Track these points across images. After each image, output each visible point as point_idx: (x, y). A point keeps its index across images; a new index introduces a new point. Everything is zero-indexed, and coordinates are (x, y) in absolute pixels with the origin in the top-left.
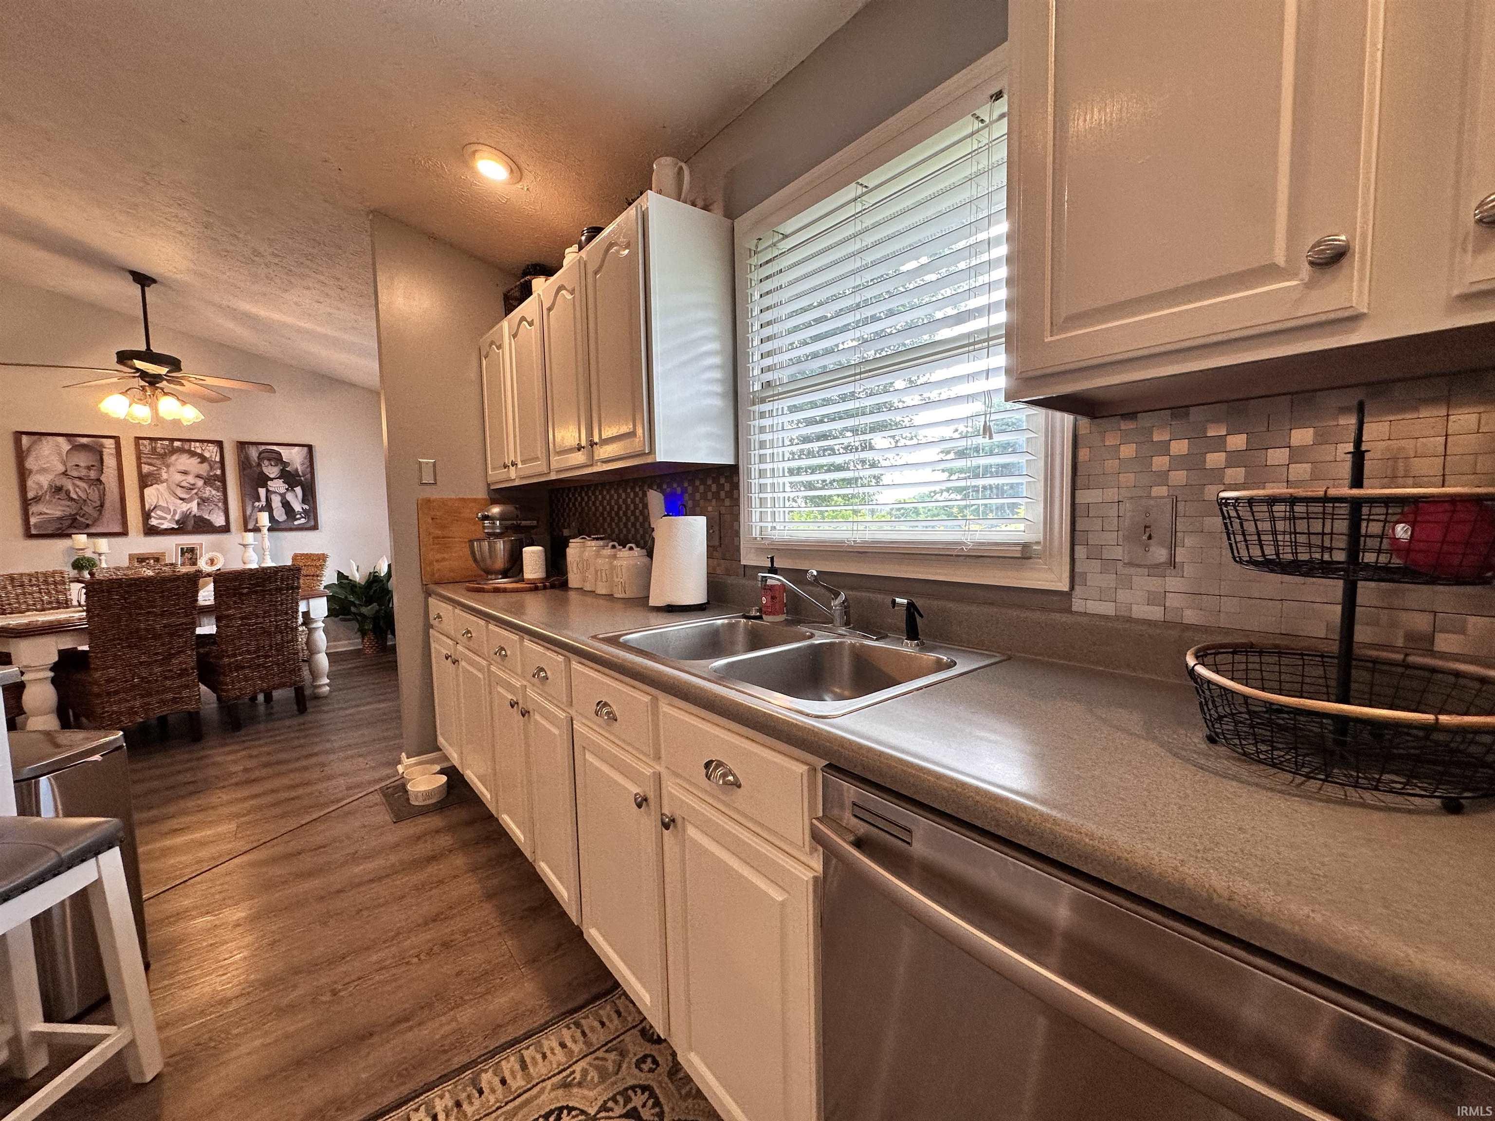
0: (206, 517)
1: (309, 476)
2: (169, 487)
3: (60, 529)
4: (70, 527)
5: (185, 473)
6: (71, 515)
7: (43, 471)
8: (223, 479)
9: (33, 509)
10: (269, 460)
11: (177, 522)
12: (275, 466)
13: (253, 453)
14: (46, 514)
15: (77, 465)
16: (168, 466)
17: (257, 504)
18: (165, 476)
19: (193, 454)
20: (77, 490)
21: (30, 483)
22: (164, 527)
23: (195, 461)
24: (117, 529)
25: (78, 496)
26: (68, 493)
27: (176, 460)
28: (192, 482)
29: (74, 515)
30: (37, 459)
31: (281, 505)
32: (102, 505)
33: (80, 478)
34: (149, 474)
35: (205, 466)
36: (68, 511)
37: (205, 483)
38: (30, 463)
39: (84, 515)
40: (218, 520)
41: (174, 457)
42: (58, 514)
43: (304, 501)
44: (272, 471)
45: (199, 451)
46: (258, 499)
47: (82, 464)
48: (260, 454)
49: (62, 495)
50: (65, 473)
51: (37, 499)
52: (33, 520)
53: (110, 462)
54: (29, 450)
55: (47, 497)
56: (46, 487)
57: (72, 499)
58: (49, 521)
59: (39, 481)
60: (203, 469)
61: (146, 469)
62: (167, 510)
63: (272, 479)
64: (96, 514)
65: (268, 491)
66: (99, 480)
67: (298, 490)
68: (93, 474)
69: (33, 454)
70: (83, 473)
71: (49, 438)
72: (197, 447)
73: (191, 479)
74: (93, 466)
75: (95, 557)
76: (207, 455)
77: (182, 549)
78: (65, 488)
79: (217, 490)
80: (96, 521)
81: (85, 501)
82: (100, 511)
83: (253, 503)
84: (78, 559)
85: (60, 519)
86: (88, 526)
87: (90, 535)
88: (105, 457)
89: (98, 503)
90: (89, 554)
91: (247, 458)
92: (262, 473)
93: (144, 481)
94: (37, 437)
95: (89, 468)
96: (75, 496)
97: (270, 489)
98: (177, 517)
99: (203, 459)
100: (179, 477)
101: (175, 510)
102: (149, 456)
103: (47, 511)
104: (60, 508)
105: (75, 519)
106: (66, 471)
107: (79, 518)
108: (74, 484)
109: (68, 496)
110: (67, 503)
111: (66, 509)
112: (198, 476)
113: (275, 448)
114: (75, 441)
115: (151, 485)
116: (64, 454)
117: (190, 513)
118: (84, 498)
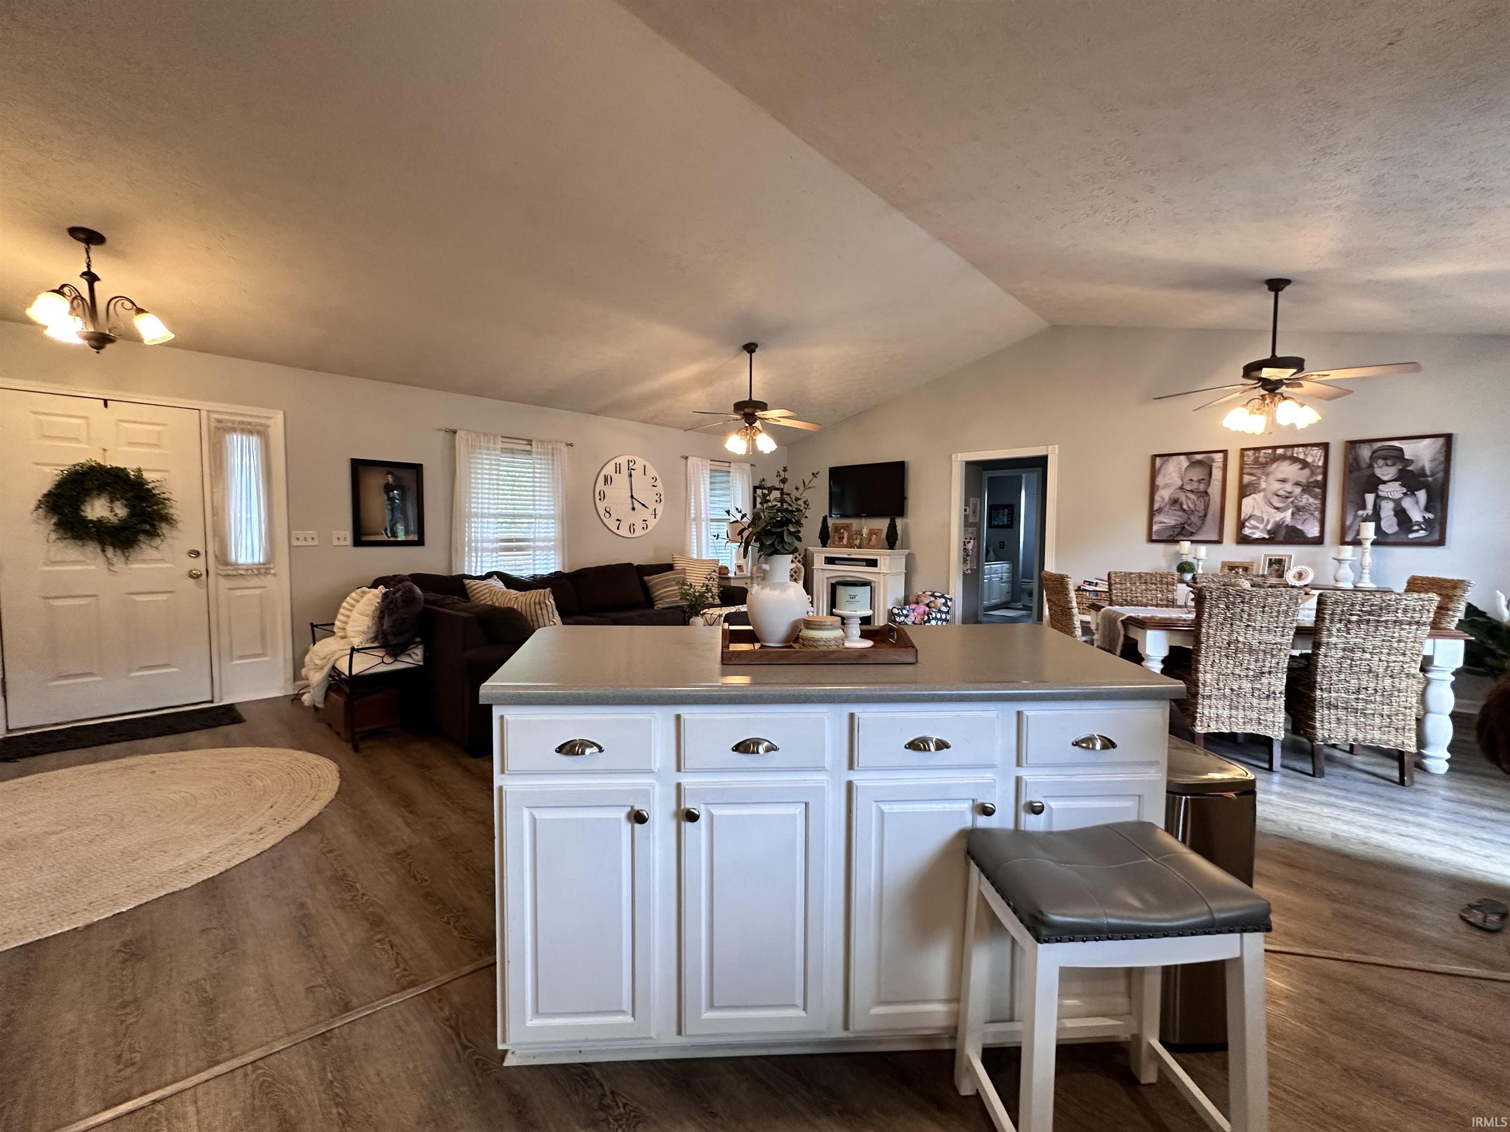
0: (1300, 527)
1: (1440, 475)
2: (1265, 497)
3: (1171, 536)
4: (1179, 534)
5: (1284, 481)
6: (1181, 524)
7: (1167, 486)
8: (1323, 485)
9: (1157, 519)
10: (1385, 458)
11: (1269, 532)
12: (1393, 465)
13: (1365, 453)
14: (1164, 523)
15: (1191, 480)
16: (1267, 475)
17: (1360, 513)
18: (1263, 485)
19: (1294, 460)
20: (1189, 502)
21: (1157, 498)
22: (1256, 536)
23: (1297, 466)
24: (1215, 538)
25: (1189, 507)
26: (1181, 505)
27: (1277, 468)
28: (1290, 490)
29: (1184, 524)
30: (1164, 476)
31: (1392, 513)
32: (1205, 515)
33: (1192, 491)
35: (1307, 472)
36: (1181, 520)
37: (1304, 491)
38: (1160, 481)
39: (1191, 524)
40: (1313, 531)
41: (1275, 465)
42: (1173, 523)
43: (1427, 509)
44: (1385, 472)
45: (1301, 456)
46: (1363, 507)
47: (1195, 479)
48: (1374, 452)
49: (1177, 507)
50: (1181, 488)
51: (1160, 510)
52: (1155, 528)
54: (1159, 469)
55: (1167, 509)
56: (1167, 499)
57: (1184, 510)
58: (1167, 528)
59: (1164, 494)
60: (1303, 476)
61: (1247, 479)
62: (1261, 519)
63: (1384, 482)
64: (1199, 523)
65: (1378, 497)
66: (1206, 492)
67: (1422, 495)
68: (1202, 487)
69: (1162, 472)
70: (1194, 486)
71: (1175, 457)
72: (1300, 453)
73: (1288, 487)
74: (1203, 479)
75: (1194, 562)
76: (1309, 459)
77: (1270, 560)
78: (1180, 500)
79: (1315, 497)
80: (1199, 528)
81: (1193, 511)
82: (1203, 520)
83: (1357, 511)
84: (1182, 563)
85: (1174, 527)
86: (1192, 534)
87: (1193, 542)
88: (1214, 471)
89: (1202, 514)
90: (1190, 559)
91: (1356, 459)
92: (1374, 475)
93: (1244, 491)
94: (1166, 458)
95: (1199, 481)
96: (1185, 507)
97: (1381, 494)
98: (1269, 527)
99: (1305, 464)
100: (1277, 486)
101: (1268, 520)
102: (1251, 466)
103: (1165, 520)
104: (1175, 518)
105: (1184, 528)
106: (1182, 485)
107: (1186, 526)
108: (1187, 496)
109: (1181, 507)
110: (1180, 513)
111: (1179, 519)
112: (1297, 484)
113: (1396, 444)
114: (1192, 458)
115: (1249, 495)
116: (1183, 470)
117: (1283, 523)
118: (1193, 509)
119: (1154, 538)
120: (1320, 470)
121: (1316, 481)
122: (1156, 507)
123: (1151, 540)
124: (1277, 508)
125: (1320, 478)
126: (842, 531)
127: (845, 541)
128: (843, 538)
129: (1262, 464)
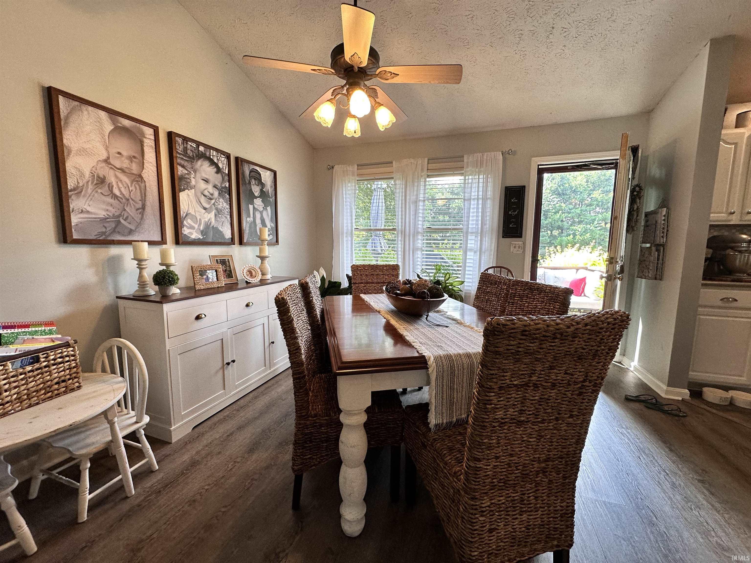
0: (220, 229)
2: (195, 194)
3: (102, 234)
4: (113, 232)
5: (206, 181)
6: (114, 216)
7: (82, 152)
8: (230, 192)
9: (74, 204)
10: (255, 179)
11: (202, 232)
12: (258, 185)
14: (88, 212)
15: (119, 153)
16: (195, 171)
17: (248, 219)
18: (193, 182)
19: (212, 161)
20: (120, 185)
21: (67, 168)
22: (193, 237)
23: (213, 169)
24: (158, 237)
25: (121, 193)
26: (110, 187)
27: (201, 165)
28: (211, 191)
29: (118, 216)
30: (77, 134)
31: (260, 220)
32: (143, 207)
33: (122, 170)
34: (183, 177)
36: (113, 211)
37: (219, 193)
38: (70, 140)
39: (127, 217)
40: (228, 234)
41: (199, 163)
42: (102, 214)
43: (272, 219)
44: (256, 189)
45: (215, 160)
46: (248, 215)
47: (125, 153)
48: (250, 172)
49: (104, 190)
50: (107, 161)
52: (74, 219)
54: (67, 118)
55: (89, 191)
56: (87, 174)
57: (115, 197)
58: (95, 221)
59: (81, 166)
60: (217, 179)
61: (177, 169)
62: (194, 218)
63: (256, 197)
64: (137, 217)
65: (254, 208)
66: (140, 176)
67: (269, 210)
68: (134, 168)
69: (73, 126)
70: (125, 164)
71: (90, 108)
73: (210, 188)
74: (134, 157)
76: (221, 166)
77: (215, 260)
78: (108, 181)
79: (227, 203)
80: (139, 225)
81: (128, 200)
82: (142, 214)
85: (104, 220)
86: (129, 232)
88: (146, 149)
89: (139, 205)
92: (251, 190)
94: (76, 103)
95: (130, 159)
96: (116, 192)
97: (255, 206)
98: (202, 228)
99: (218, 169)
100: (203, 185)
101: (200, 219)
102: (181, 156)
103: (89, 209)
104: (104, 207)
105: (119, 222)
106: (108, 158)
107: (122, 221)
108: (116, 177)
109: (111, 191)
110: (109, 200)
111: (110, 208)
113: (258, 168)
114: (118, 122)
115: (184, 190)
116: (107, 134)
117: (210, 224)
118: (127, 196)
119: (70, 236)
121: (226, 187)
122: (69, 184)
123: (62, 240)
124: (205, 209)
129: (189, 157)
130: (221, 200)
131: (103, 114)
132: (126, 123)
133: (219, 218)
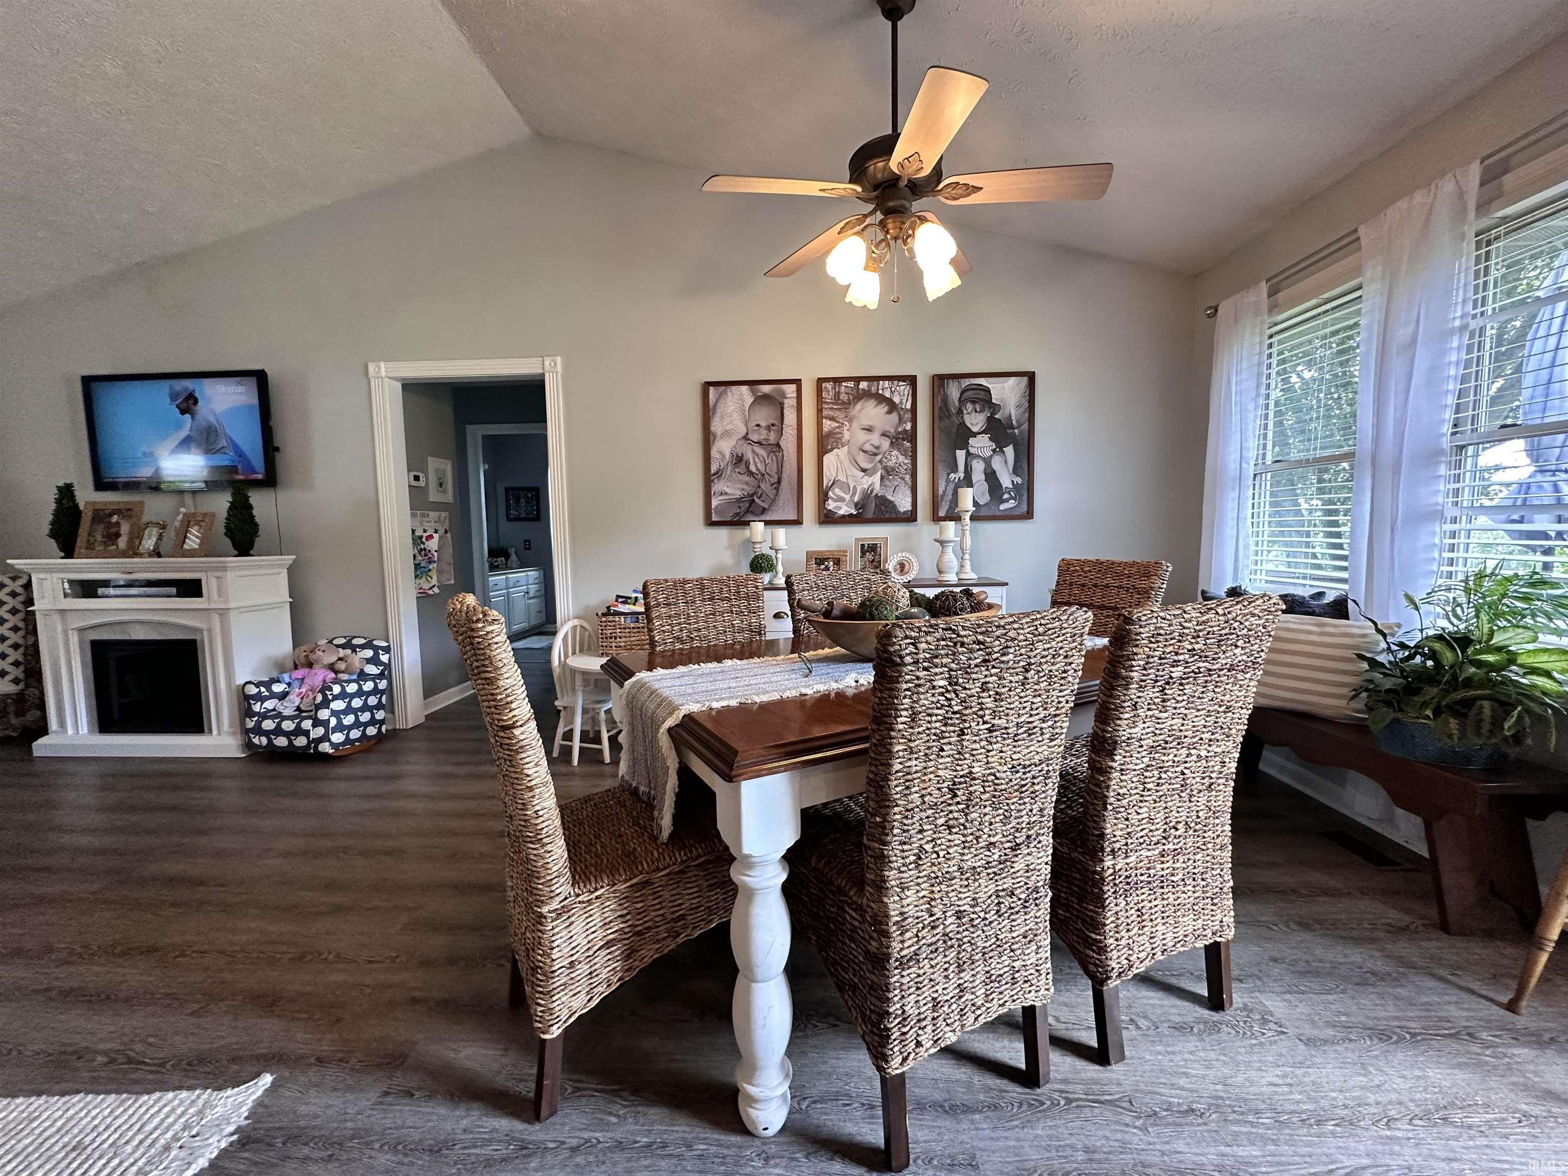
0: (890, 497)
1: (1025, 426)
2: (849, 452)
3: (737, 514)
4: (747, 512)
5: (869, 430)
6: (749, 495)
7: (727, 434)
8: (912, 437)
9: (717, 487)
10: (973, 402)
11: (856, 505)
12: (981, 411)
13: (954, 391)
14: (726, 493)
15: (758, 425)
16: (850, 421)
17: (952, 476)
18: (847, 436)
19: (880, 399)
20: (757, 460)
21: (714, 453)
22: (841, 512)
23: (883, 408)
24: (792, 516)
25: (758, 469)
26: (747, 465)
27: (862, 409)
28: (877, 443)
29: (753, 495)
30: (722, 418)
31: (983, 477)
32: (779, 481)
33: (760, 443)
34: (831, 434)
35: (894, 417)
36: (749, 489)
37: (892, 443)
38: (717, 426)
39: (761, 495)
40: (904, 504)
41: (858, 406)
42: (738, 494)
43: (1016, 471)
44: (975, 421)
45: (887, 394)
46: (955, 469)
47: (763, 424)
48: (962, 393)
49: (742, 469)
50: (746, 438)
51: (719, 473)
52: (715, 502)
53: (790, 417)
54: (714, 406)
55: (729, 472)
56: (728, 456)
57: (751, 474)
58: (729, 503)
59: (724, 448)
60: (890, 422)
61: (827, 425)
62: (845, 487)
63: (974, 435)
64: (771, 493)
65: (968, 454)
66: (778, 445)
67: (1009, 451)
68: (772, 437)
69: (719, 411)
70: (763, 435)
71: (734, 388)
73: (875, 438)
74: (773, 425)
75: (772, 553)
76: (896, 400)
77: (863, 546)
78: (745, 458)
79: (905, 455)
80: (773, 502)
81: (763, 475)
82: (777, 489)
83: (948, 474)
84: (756, 557)
85: (739, 500)
86: (764, 511)
87: (767, 523)
88: (786, 412)
89: (775, 480)
90: (765, 549)
91: (945, 401)
92: (963, 424)
93: (825, 444)
94: (723, 388)
95: (769, 428)
96: (753, 468)
97: (972, 450)
98: (856, 499)
99: (892, 407)
100: (862, 437)
101: (855, 487)
102: (831, 406)
103: (727, 490)
104: (740, 486)
105: (753, 501)
106: (747, 434)
107: (756, 500)
108: (753, 451)
109: (748, 467)
110: (746, 478)
111: (745, 487)
112: (884, 435)
113: (982, 381)
114: (758, 391)
115: (831, 450)
116: (747, 409)
117: (872, 491)
118: (763, 471)
119: (714, 519)
120: (908, 416)
121: (905, 431)
122: (714, 468)
123: (711, 523)
124: (864, 470)
125: (908, 426)
126: (115, 518)
127: (122, 543)
128: (118, 535)
129: (843, 403)
130: (895, 453)
131: (744, 389)
132: (766, 389)
133: (889, 480)
